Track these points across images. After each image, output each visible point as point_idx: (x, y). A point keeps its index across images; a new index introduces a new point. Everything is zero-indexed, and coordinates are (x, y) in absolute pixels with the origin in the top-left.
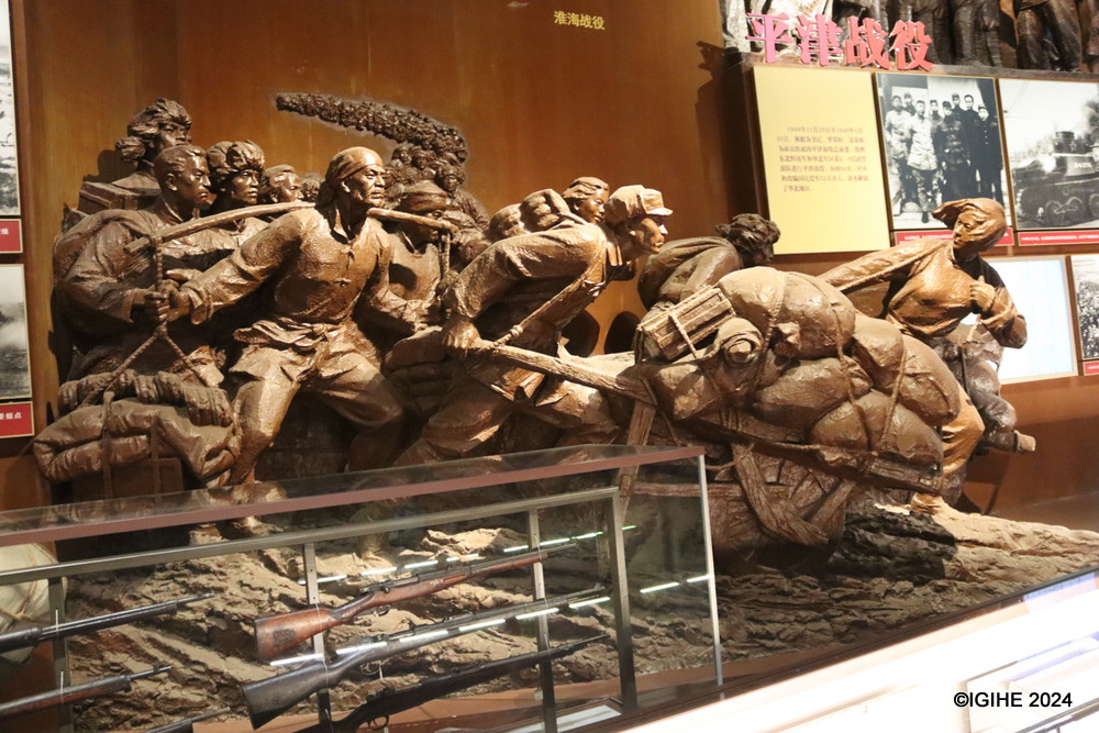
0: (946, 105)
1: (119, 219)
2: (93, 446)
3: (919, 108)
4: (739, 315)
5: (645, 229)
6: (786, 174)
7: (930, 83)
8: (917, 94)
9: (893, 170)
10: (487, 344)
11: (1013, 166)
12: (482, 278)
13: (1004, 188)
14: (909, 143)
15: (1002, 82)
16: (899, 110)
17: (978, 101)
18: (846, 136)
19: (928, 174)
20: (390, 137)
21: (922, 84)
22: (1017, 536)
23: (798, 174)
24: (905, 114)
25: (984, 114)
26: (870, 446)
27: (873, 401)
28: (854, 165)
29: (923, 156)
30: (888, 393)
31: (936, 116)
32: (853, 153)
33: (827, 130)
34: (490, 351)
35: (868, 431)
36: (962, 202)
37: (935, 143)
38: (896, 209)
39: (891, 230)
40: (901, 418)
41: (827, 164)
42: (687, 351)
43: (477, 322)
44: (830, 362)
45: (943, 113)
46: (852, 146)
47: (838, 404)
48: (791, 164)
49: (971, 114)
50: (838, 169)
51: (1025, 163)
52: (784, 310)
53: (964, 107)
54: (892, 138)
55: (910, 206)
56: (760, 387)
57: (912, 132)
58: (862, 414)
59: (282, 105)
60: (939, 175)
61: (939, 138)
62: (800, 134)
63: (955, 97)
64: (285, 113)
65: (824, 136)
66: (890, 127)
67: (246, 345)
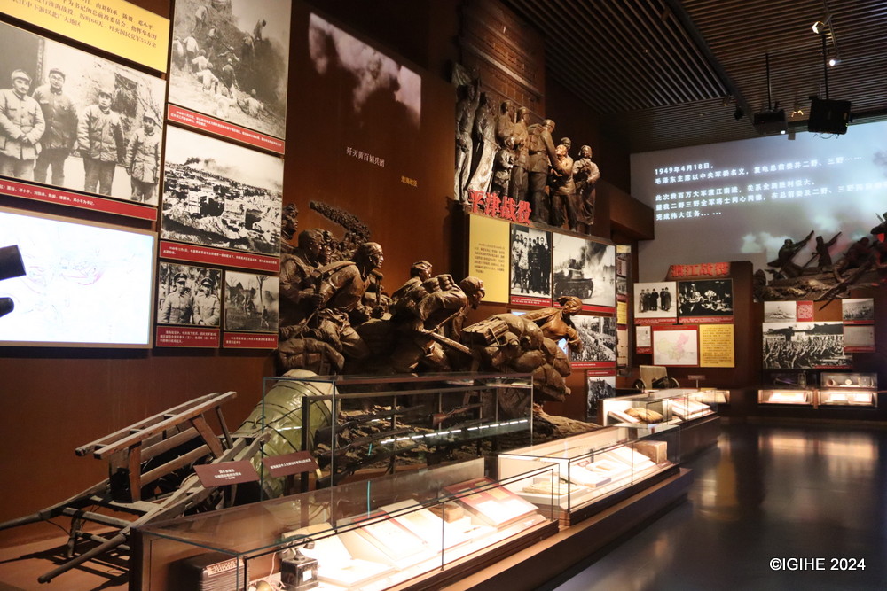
0: (534, 241)
1: (293, 259)
2: (301, 355)
3: (525, 241)
4: (510, 331)
5: (478, 294)
6: (477, 264)
7: (530, 231)
8: (525, 235)
9: (513, 268)
10: (427, 331)
11: (554, 272)
12: (430, 306)
13: (550, 281)
14: (520, 256)
15: (554, 234)
16: (518, 241)
17: (545, 241)
18: (498, 250)
19: (525, 271)
20: (345, 227)
21: (526, 230)
22: (571, 424)
23: (481, 265)
24: (520, 243)
25: (547, 247)
26: (546, 382)
27: (547, 366)
28: (500, 264)
29: (524, 263)
30: (551, 364)
31: (530, 245)
32: (500, 258)
33: (492, 247)
34: (429, 334)
35: (546, 376)
36: (569, 297)
37: (529, 258)
38: (512, 286)
39: (510, 294)
40: (555, 374)
41: (491, 262)
42: (495, 341)
43: (425, 323)
44: (537, 351)
45: (533, 245)
46: (500, 255)
47: (538, 367)
48: (478, 260)
49: (542, 246)
50: (494, 264)
51: (558, 271)
52: (525, 331)
53: (540, 243)
54: (514, 254)
55: (518, 285)
56: (516, 357)
57: (522, 252)
58: (545, 370)
59: (312, 206)
60: (529, 272)
61: (530, 255)
62: (483, 247)
63: (538, 238)
64: (313, 210)
65: (491, 249)
66: (514, 248)
67: (322, 319)
